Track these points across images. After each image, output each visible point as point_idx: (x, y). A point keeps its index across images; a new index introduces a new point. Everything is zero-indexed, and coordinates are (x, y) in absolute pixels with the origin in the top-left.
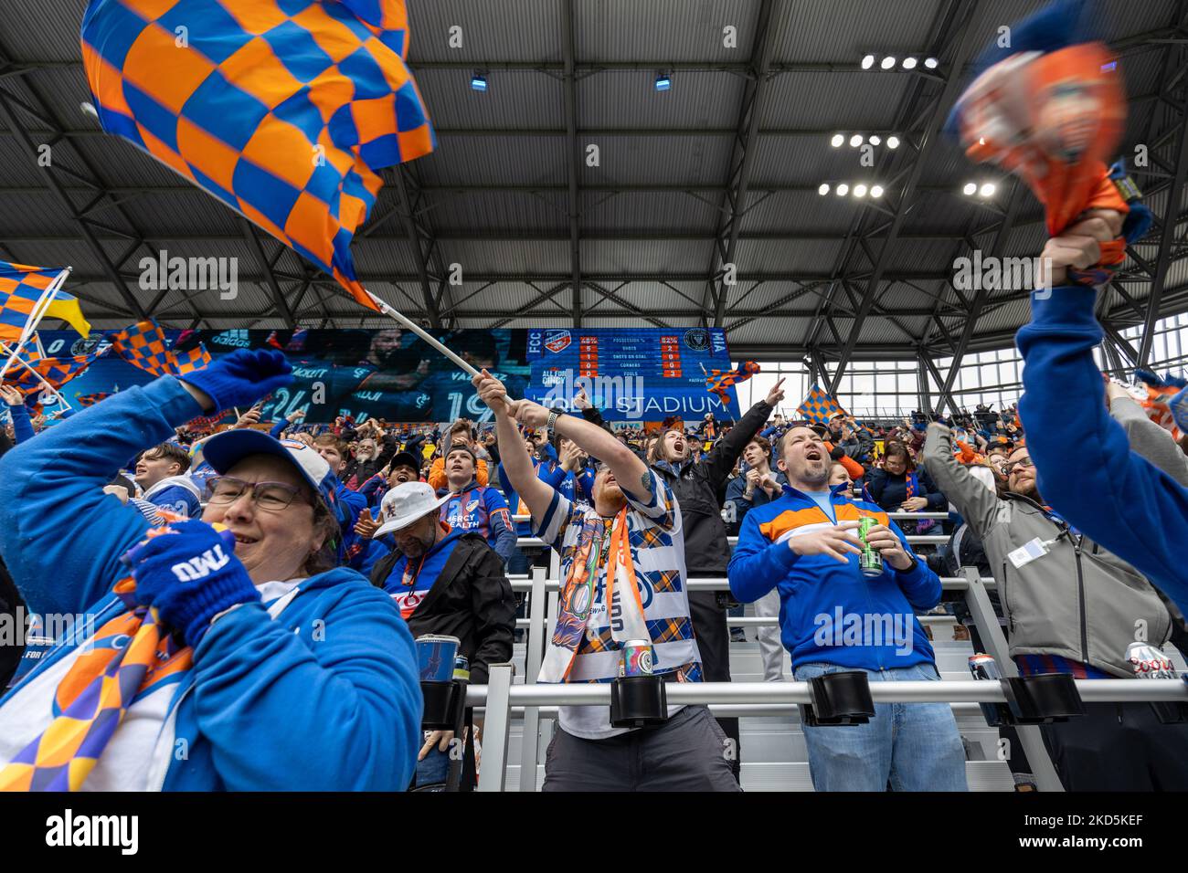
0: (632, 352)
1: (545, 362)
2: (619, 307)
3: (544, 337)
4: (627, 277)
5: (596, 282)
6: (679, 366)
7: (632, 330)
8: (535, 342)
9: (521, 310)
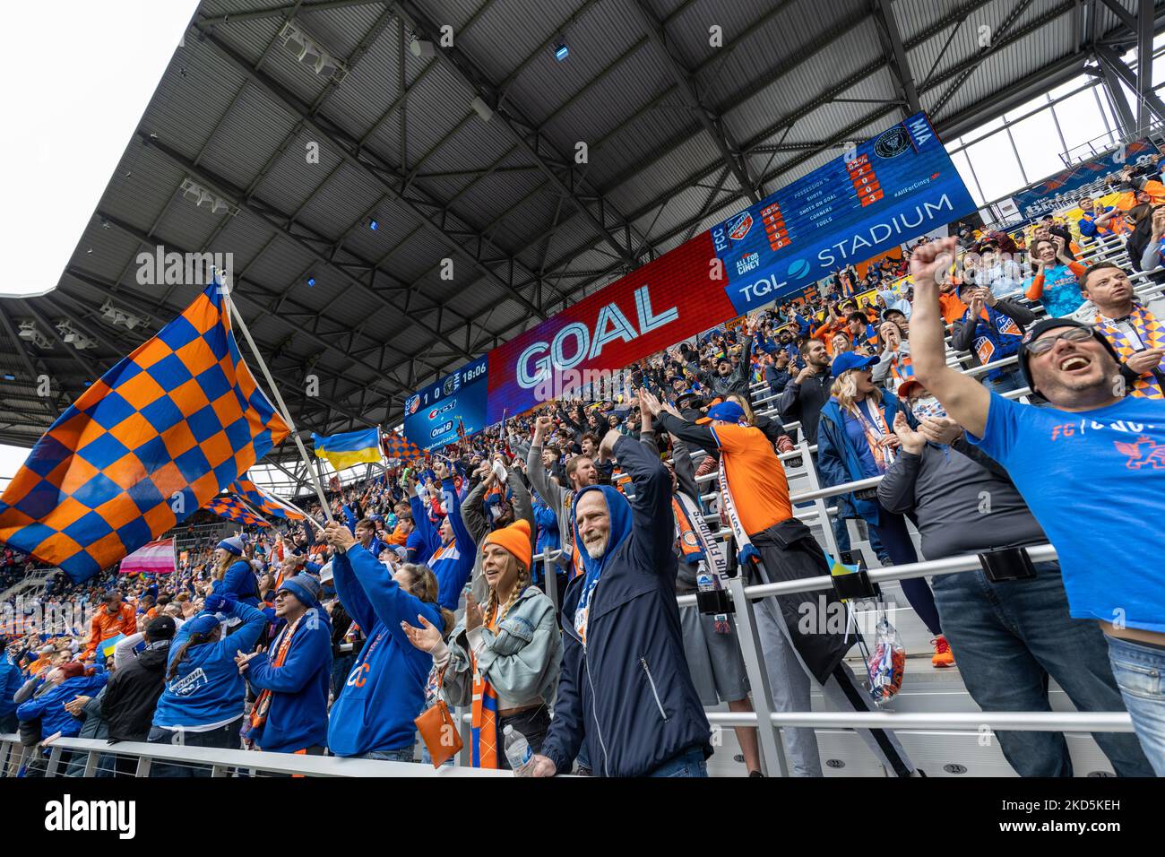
0: (819, 198)
1: (734, 253)
2: (797, 153)
3: (727, 229)
4: (788, 120)
5: (759, 145)
6: (878, 186)
7: (811, 175)
8: (720, 238)
9: (703, 210)
